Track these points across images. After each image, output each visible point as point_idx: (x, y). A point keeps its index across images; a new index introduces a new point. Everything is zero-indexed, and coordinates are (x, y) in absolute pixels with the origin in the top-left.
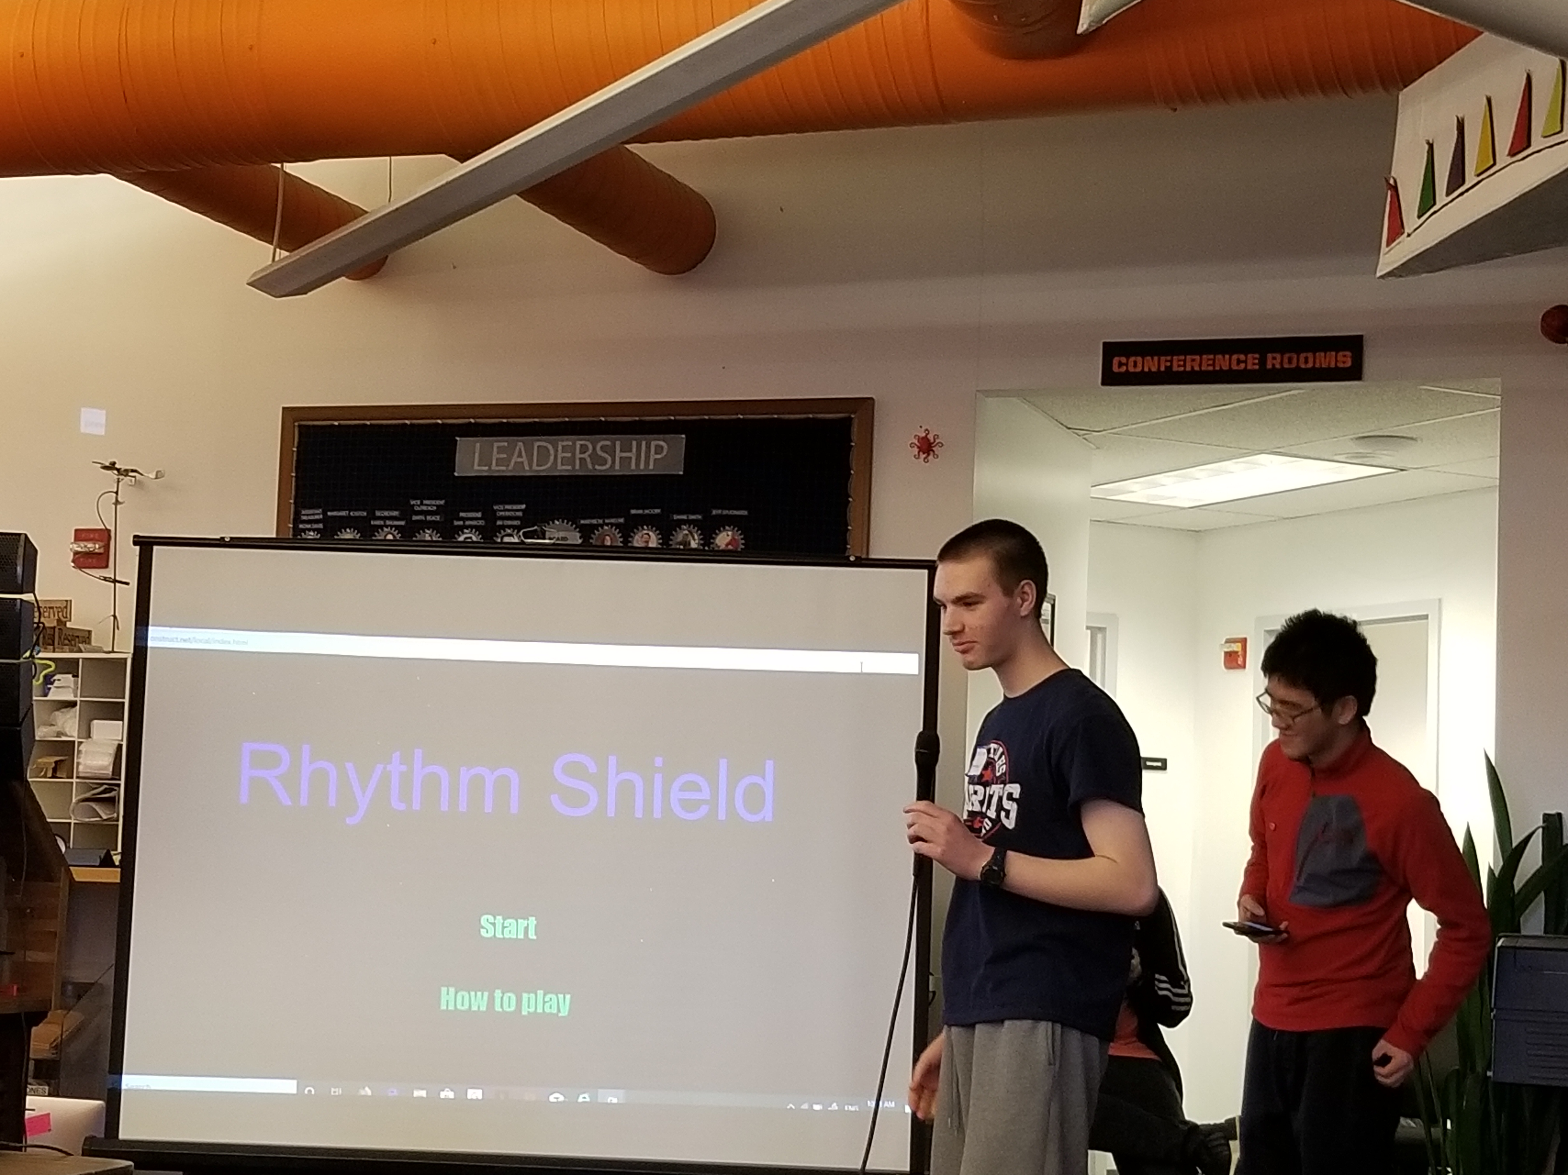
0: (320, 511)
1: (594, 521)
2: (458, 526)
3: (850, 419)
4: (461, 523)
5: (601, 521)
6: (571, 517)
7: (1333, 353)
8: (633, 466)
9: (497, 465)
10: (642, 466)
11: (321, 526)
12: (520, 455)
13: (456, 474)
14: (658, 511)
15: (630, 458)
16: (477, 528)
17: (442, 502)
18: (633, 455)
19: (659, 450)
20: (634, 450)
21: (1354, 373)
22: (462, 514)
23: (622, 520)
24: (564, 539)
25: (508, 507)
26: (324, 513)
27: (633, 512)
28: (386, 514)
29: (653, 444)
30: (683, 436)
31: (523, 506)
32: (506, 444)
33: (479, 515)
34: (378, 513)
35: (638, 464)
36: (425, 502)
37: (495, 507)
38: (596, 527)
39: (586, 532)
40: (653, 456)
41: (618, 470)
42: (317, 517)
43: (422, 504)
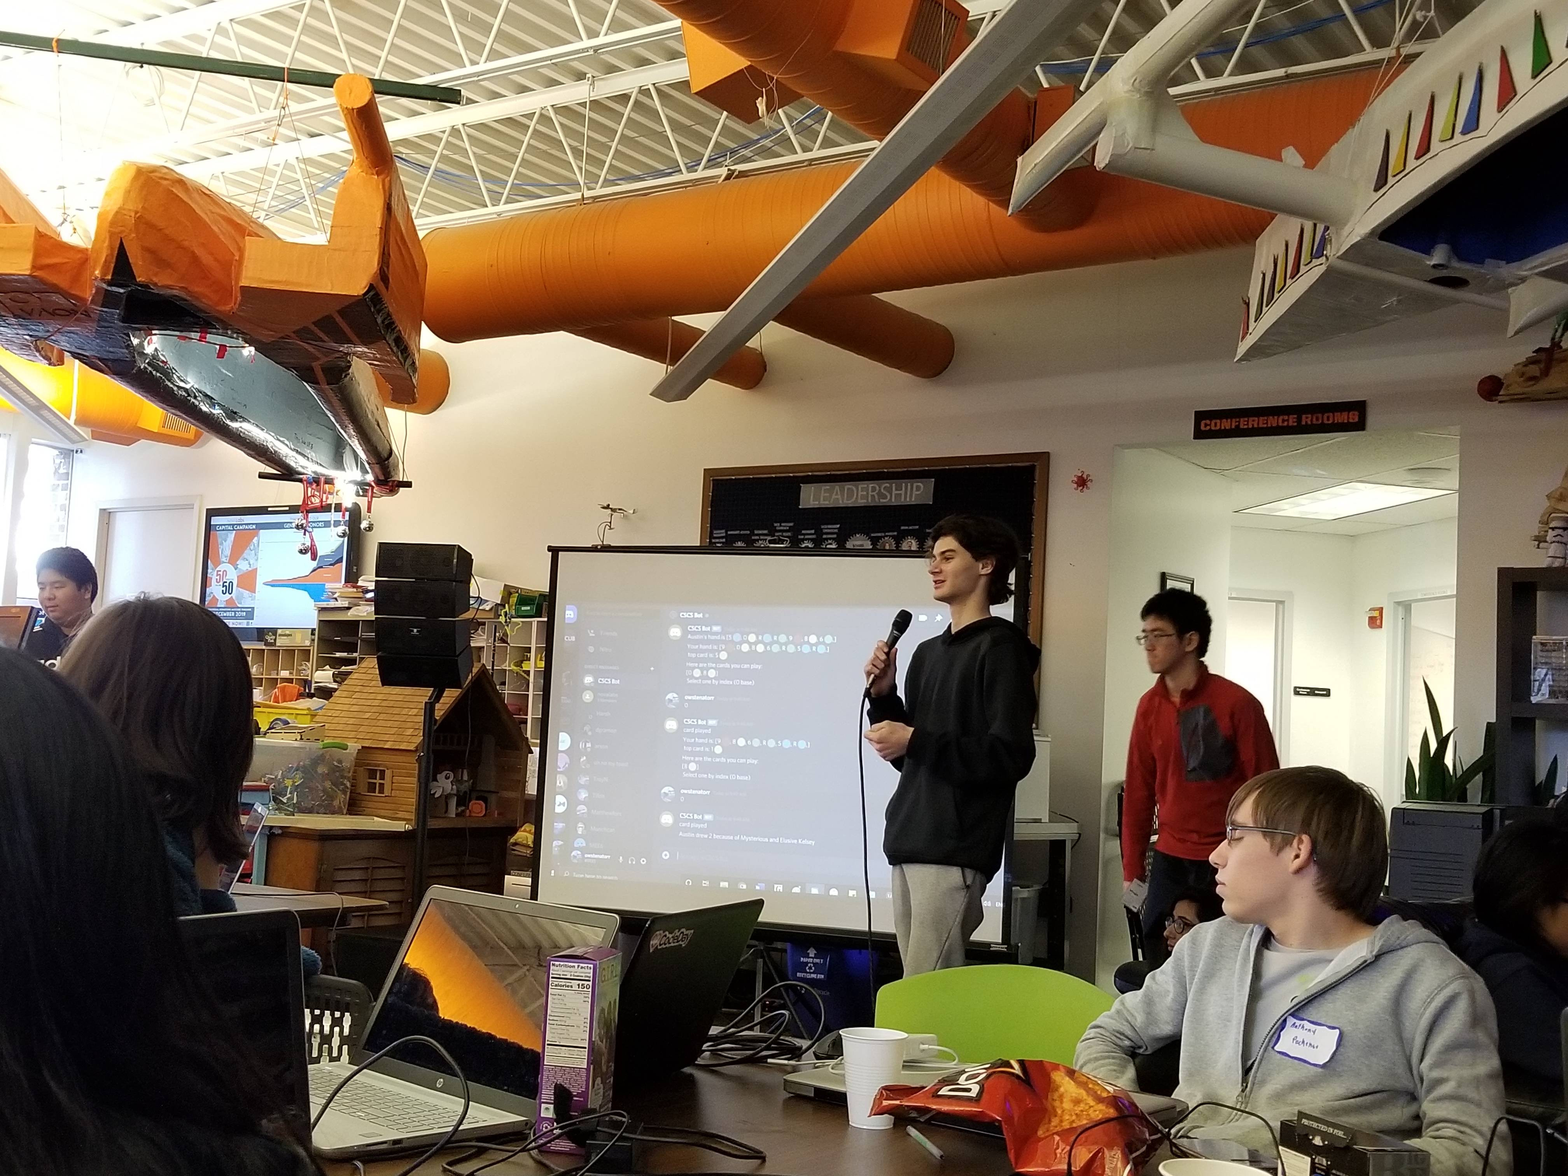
0: (724, 531)
1: (879, 534)
2: (801, 539)
3: (1034, 466)
4: (802, 537)
5: (883, 534)
6: (866, 532)
7: (1347, 413)
8: (903, 499)
9: (824, 500)
10: (908, 500)
11: (724, 540)
12: (837, 494)
13: (800, 507)
14: (917, 527)
15: (901, 494)
16: (812, 540)
17: (791, 524)
18: (903, 492)
19: (918, 488)
20: (904, 489)
21: (1360, 426)
22: (803, 532)
23: (895, 533)
24: (862, 545)
25: (830, 526)
26: (726, 532)
27: (902, 528)
28: (760, 532)
29: (915, 485)
30: (933, 480)
31: (838, 526)
32: (828, 487)
33: (813, 531)
34: (756, 532)
35: (906, 498)
36: (783, 524)
37: (822, 527)
38: (880, 538)
39: (875, 541)
40: (915, 492)
41: (894, 502)
42: (722, 535)
43: (781, 526)
